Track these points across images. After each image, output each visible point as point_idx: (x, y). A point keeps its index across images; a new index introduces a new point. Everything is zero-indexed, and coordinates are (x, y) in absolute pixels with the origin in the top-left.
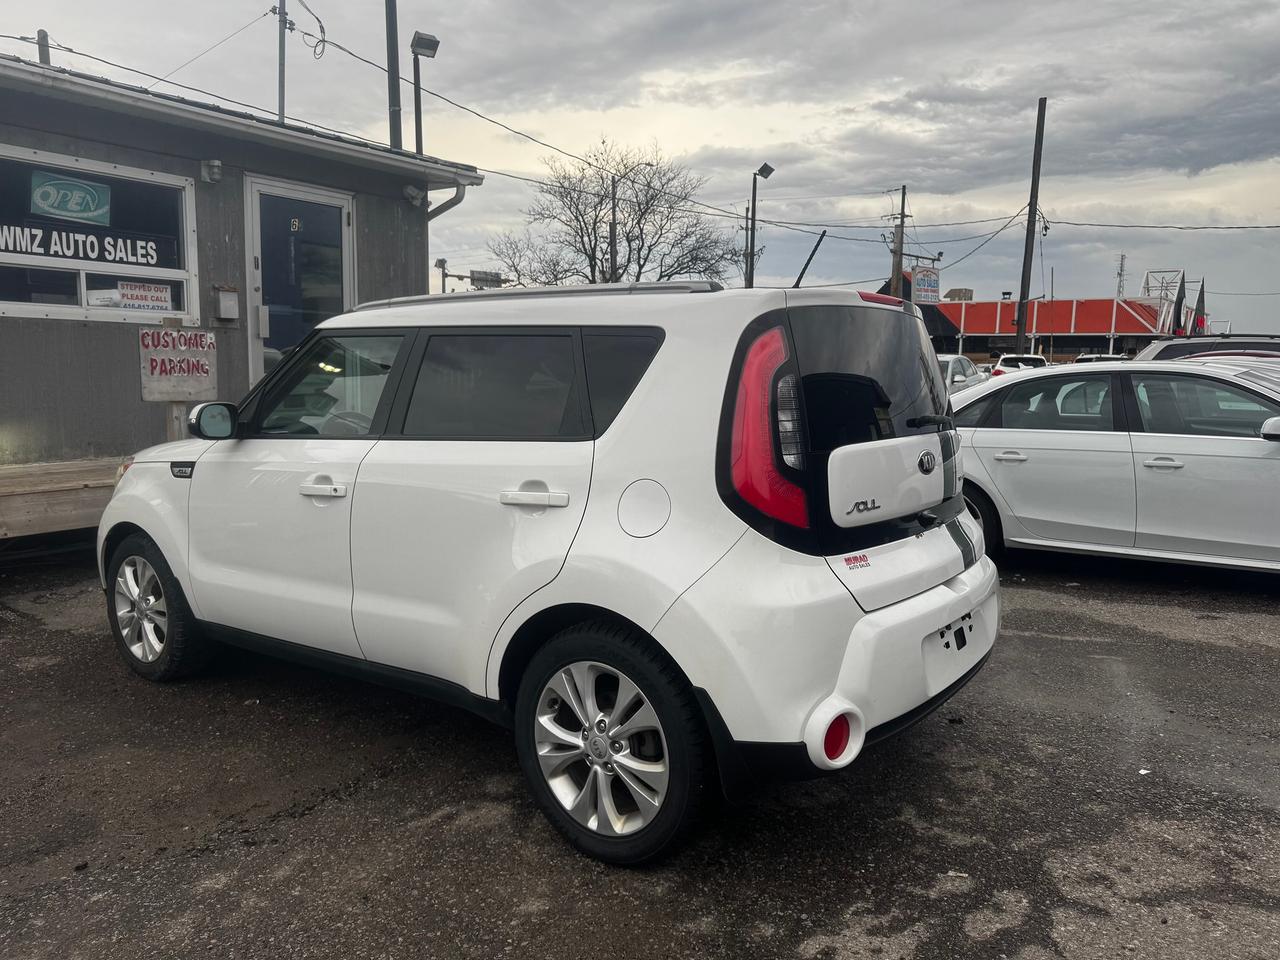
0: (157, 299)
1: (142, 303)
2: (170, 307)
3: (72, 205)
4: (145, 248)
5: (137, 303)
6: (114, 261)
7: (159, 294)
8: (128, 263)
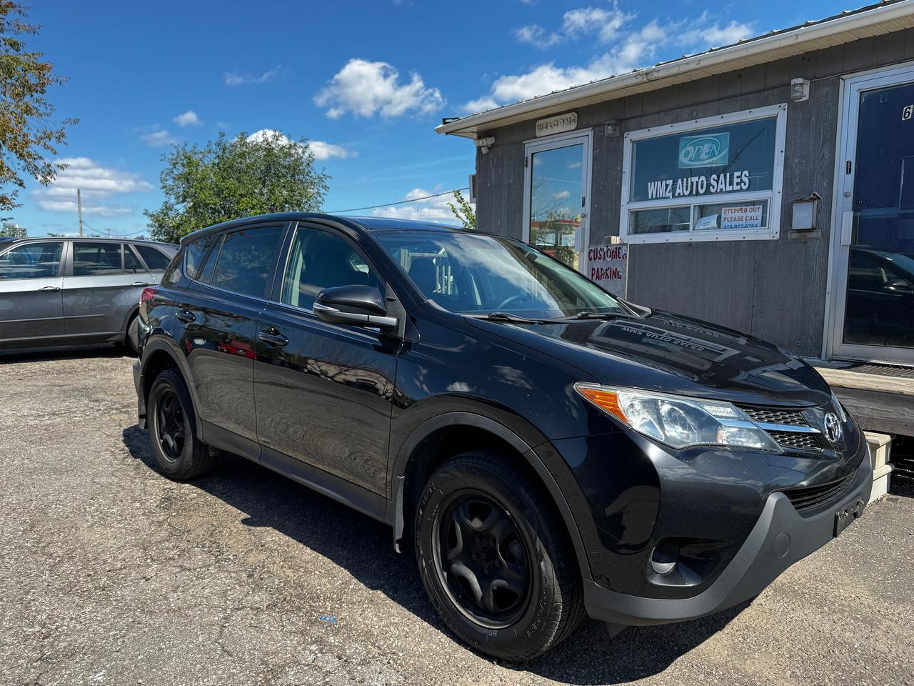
0: (751, 219)
1: (741, 223)
2: (759, 222)
3: (703, 156)
4: (741, 177)
5: (734, 223)
7: (753, 214)
8: (727, 192)
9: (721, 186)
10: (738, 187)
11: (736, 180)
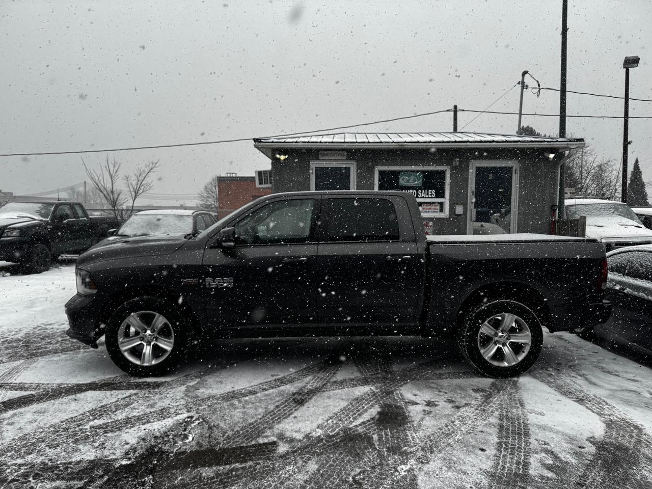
0: (435, 209)
1: (429, 210)
2: (439, 210)
3: (411, 181)
4: (431, 192)
5: (428, 210)
6: (421, 197)
7: (435, 207)
8: (425, 198)
9: (424, 195)
10: (431, 196)
11: (430, 193)
